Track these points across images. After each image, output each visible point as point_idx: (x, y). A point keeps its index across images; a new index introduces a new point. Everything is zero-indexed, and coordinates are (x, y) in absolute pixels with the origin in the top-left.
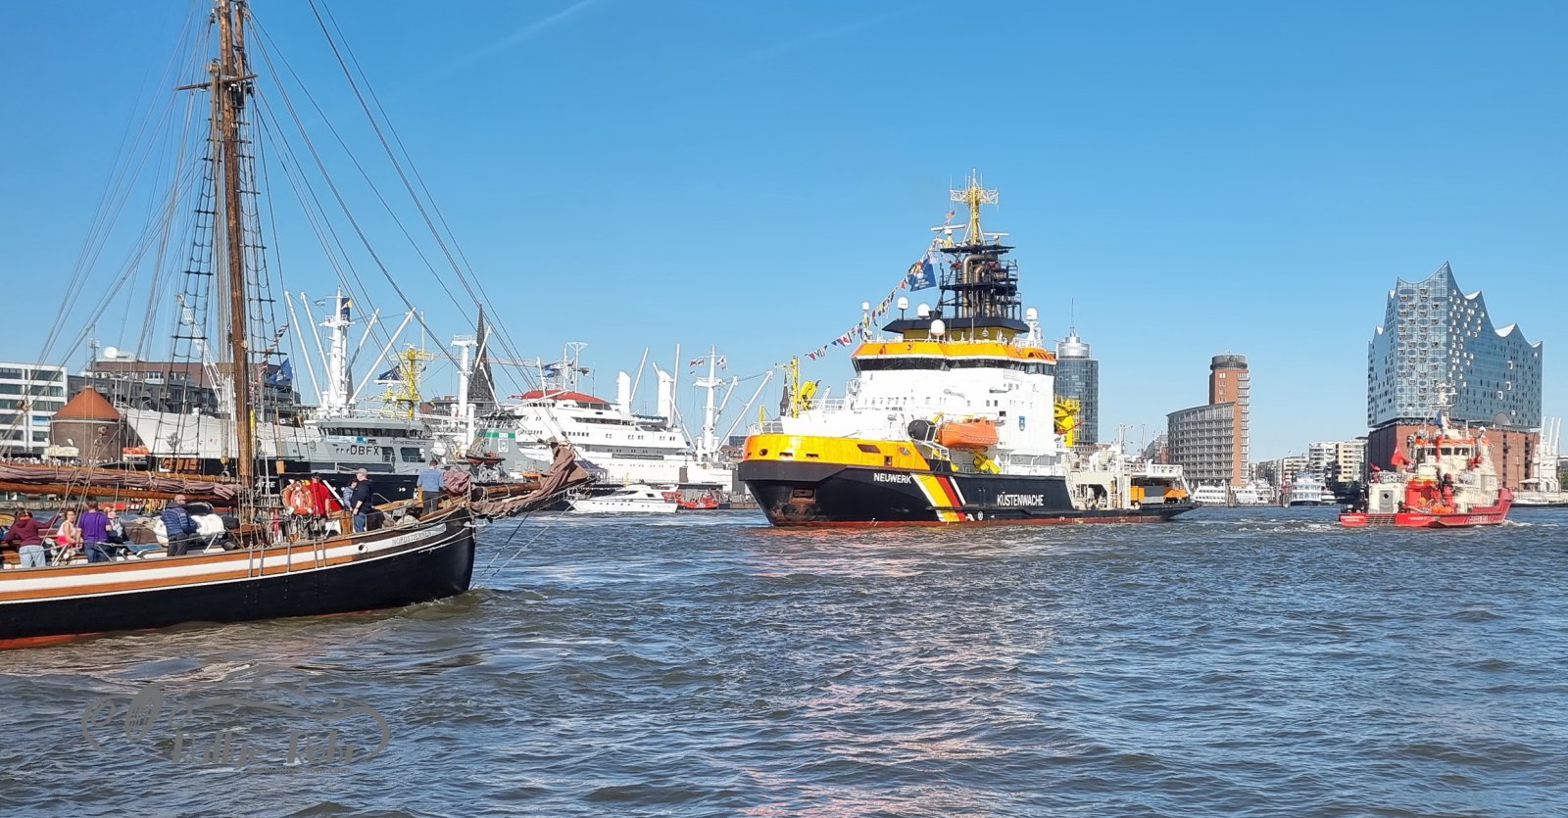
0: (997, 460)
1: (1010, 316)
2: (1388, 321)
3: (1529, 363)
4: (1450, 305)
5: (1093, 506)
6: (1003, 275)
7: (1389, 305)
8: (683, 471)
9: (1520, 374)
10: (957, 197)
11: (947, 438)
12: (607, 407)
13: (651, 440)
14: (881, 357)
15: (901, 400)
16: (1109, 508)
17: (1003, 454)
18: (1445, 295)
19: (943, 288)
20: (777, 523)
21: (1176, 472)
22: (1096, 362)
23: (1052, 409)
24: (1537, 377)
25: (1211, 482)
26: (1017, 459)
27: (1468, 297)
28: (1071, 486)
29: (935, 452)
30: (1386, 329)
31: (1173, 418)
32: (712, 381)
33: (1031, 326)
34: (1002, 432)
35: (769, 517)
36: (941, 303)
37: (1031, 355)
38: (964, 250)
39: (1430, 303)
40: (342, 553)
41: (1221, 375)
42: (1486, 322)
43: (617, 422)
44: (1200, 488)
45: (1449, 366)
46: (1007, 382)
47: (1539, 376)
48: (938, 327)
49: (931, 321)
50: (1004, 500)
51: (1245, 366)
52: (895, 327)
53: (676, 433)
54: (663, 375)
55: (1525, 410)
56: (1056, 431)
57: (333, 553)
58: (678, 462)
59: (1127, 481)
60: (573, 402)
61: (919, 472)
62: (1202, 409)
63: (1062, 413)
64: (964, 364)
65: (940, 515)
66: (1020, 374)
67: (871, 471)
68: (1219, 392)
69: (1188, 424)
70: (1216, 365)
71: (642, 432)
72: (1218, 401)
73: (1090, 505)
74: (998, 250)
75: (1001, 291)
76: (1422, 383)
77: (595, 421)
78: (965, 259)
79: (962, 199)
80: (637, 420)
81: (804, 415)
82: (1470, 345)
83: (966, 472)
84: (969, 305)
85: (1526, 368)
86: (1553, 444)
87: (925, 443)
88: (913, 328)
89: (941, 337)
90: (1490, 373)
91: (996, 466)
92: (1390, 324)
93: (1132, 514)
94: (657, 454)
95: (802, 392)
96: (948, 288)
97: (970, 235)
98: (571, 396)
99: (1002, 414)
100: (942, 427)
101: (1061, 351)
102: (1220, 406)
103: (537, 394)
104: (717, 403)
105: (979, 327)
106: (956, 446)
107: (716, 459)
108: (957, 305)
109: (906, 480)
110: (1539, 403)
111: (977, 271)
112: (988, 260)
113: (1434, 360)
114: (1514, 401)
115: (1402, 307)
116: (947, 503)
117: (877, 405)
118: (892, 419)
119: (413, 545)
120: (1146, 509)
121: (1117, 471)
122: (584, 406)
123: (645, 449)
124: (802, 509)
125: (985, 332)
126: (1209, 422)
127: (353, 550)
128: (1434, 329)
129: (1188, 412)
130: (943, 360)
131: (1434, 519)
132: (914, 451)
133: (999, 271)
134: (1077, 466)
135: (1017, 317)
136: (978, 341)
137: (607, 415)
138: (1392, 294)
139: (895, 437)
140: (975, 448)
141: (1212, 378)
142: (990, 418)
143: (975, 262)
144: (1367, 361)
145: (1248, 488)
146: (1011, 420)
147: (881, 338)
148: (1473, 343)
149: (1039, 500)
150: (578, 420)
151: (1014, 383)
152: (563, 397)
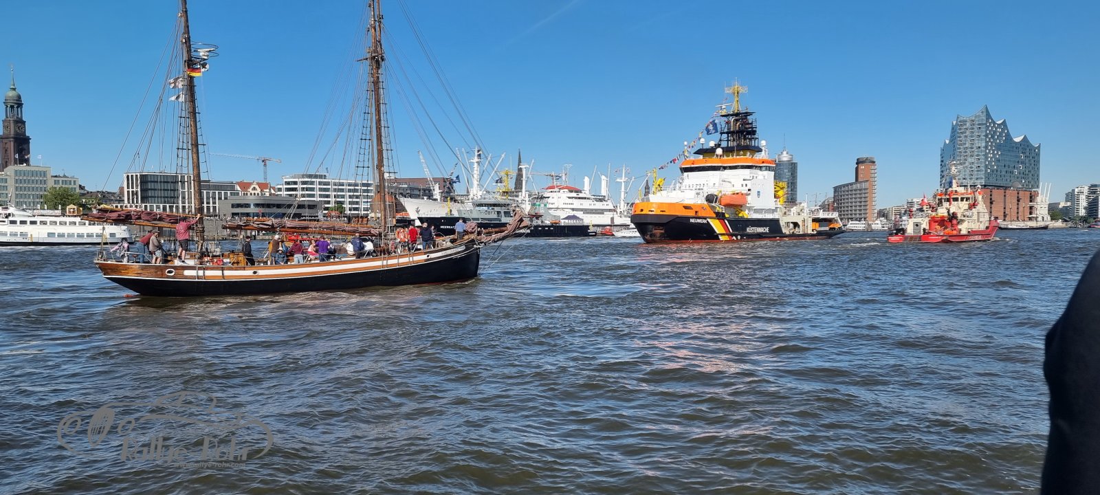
0: (747, 212)
1: (753, 145)
2: (952, 137)
3: (1033, 155)
4: (988, 127)
5: (793, 232)
6: (750, 126)
7: (953, 129)
8: (612, 219)
9: (1027, 161)
10: (728, 91)
11: (724, 201)
12: (581, 192)
13: (599, 205)
14: (693, 166)
15: (702, 185)
16: (801, 233)
17: (750, 209)
18: (984, 122)
19: (722, 133)
20: (648, 242)
21: (835, 215)
22: (796, 163)
23: (773, 187)
24: (1037, 163)
25: (856, 220)
26: (757, 211)
27: (998, 122)
28: (782, 223)
29: (718, 208)
30: (951, 141)
31: (836, 189)
32: (623, 179)
33: (763, 148)
34: (749, 198)
35: (644, 239)
36: (720, 140)
37: (763, 162)
38: (732, 115)
39: (976, 127)
40: (420, 258)
41: (862, 167)
42: (1008, 135)
43: (585, 198)
44: (851, 222)
45: (986, 158)
46: (751, 175)
47: (1039, 162)
48: (719, 151)
49: (716, 148)
50: (750, 230)
51: (874, 162)
52: (699, 152)
53: (609, 202)
54: (603, 177)
55: (1030, 179)
56: (775, 197)
57: (417, 258)
58: (610, 215)
59: (810, 220)
60: (566, 190)
61: (710, 218)
62: (851, 184)
63: (778, 189)
64: (731, 168)
65: (720, 237)
66: (758, 171)
67: (689, 218)
68: (861, 176)
69: (844, 191)
70: (859, 162)
71: (595, 202)
72: (860, 180)
73: (791, 232)
74: (747, 114)
75: (749, 133)
76: (971, 167)
77: (576, 198)
78: (732, 119)
79: (731, 91)
80: (593, 197)
81: (659, 194)
82: (999, 147)
83: (732, 217)
84: (734, 140)
85: (1031, 158)
86: (1046, 196)
87: (713, 204)
88: (708, 152)
89: (721, 156)
90: (1010, 161)
91: (746, 214)
92: (953, 138)
93: (812, 235)
94: (601, 212)
95: (658, 183)
96: (724, 133)
97: (735, 107)
98: (566, 188)
99: (749, 190)
100: (721, 197)
101: (779, 159)
102: (861, 182)
103: (552, 187)
104: (626, 189)
105: (739, 150)
106: (728, 206)
107: (625, 214)
108: (728, 141)
109: (705, 221)
110: (1038, 176)
111: (738, 125)
112: (742, 119)
113: (978, 155)
114: (1024, 175)
115: (960, 129)
116: (724, 232)
117: (691, 188)
118: (698, 194)
119: (450, 255)
120: (820, 233)
121: (805, 215)
122: (571, 192)
123: (596, 210)
124: (658, 235)
125: (742, 153)
126: (855, 190)
127: (425, 257)
128: (978, 140)
129: (844, 186)
130: (721, 166)
131: (945, 238)
132: (709, 209)
133: (748, 124)
134: (785, 213)
135: (756, 145)
136: (738, 157)
137: (581, 195)
138: (955, 123)
139: (699, 202)
140: (736, 207)
141: (857, 169)
142: (743, 192)
143: (737, 120)
144: (940, 157)
145: (876, 222)
146: (754, 192)
147: (692, 158)
148: (1000, 146)
149: (767, 230)
150: (569, 198)
151: (755, 176)
152: (563, 188)
